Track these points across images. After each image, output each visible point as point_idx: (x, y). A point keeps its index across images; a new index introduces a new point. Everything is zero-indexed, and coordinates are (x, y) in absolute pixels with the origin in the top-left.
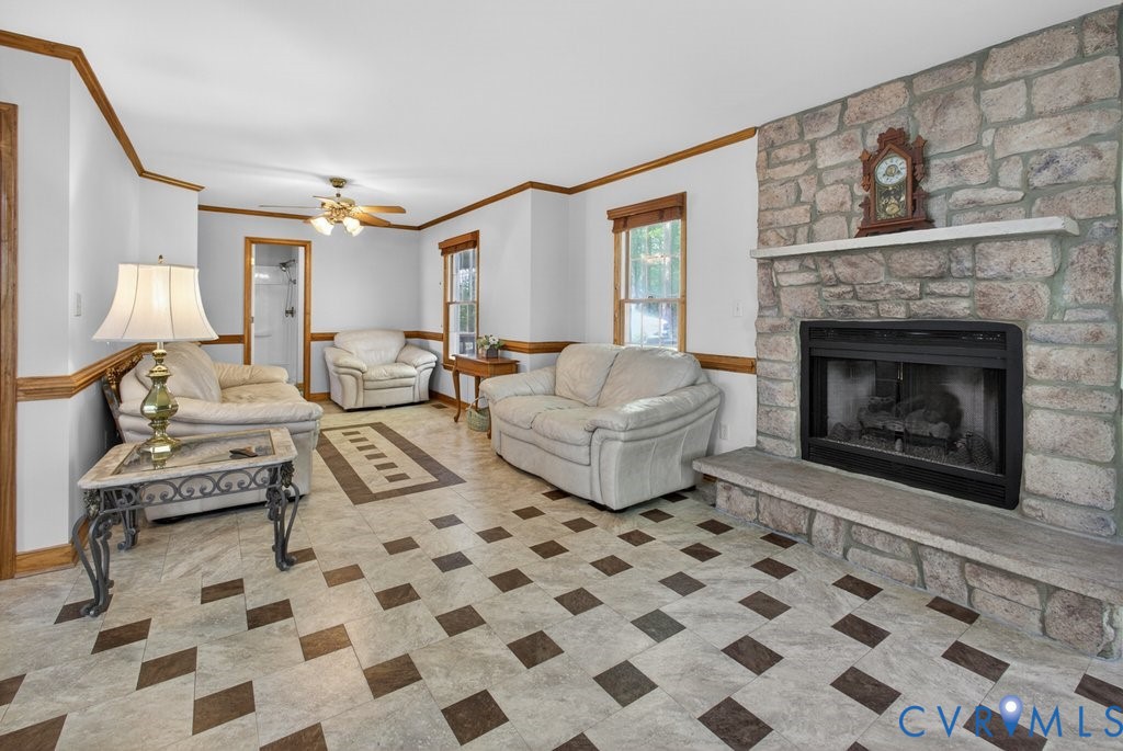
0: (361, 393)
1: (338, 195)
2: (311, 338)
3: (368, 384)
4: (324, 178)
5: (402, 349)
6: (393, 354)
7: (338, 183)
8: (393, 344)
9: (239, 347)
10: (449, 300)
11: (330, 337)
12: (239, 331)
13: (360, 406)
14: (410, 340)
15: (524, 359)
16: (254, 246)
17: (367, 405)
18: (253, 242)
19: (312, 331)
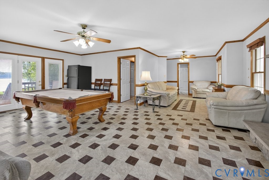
0: (196, 94)
1: (184, 54)
2: (189, 82)
3: (197, 92)
4: (181, 52)
5: (209, 85)
6: (206, 86)
7: (184, 52)
8: (207, 84)
9: (176, 83)
10: (219, 74)
11: (192, 82)
12: (176, 80)
13: (196, 97)
14: (212, 84)
15: (226, 89)
16: (179, 65)
17: (197, 97)
18: (179, 64)
19: (190, 81)
